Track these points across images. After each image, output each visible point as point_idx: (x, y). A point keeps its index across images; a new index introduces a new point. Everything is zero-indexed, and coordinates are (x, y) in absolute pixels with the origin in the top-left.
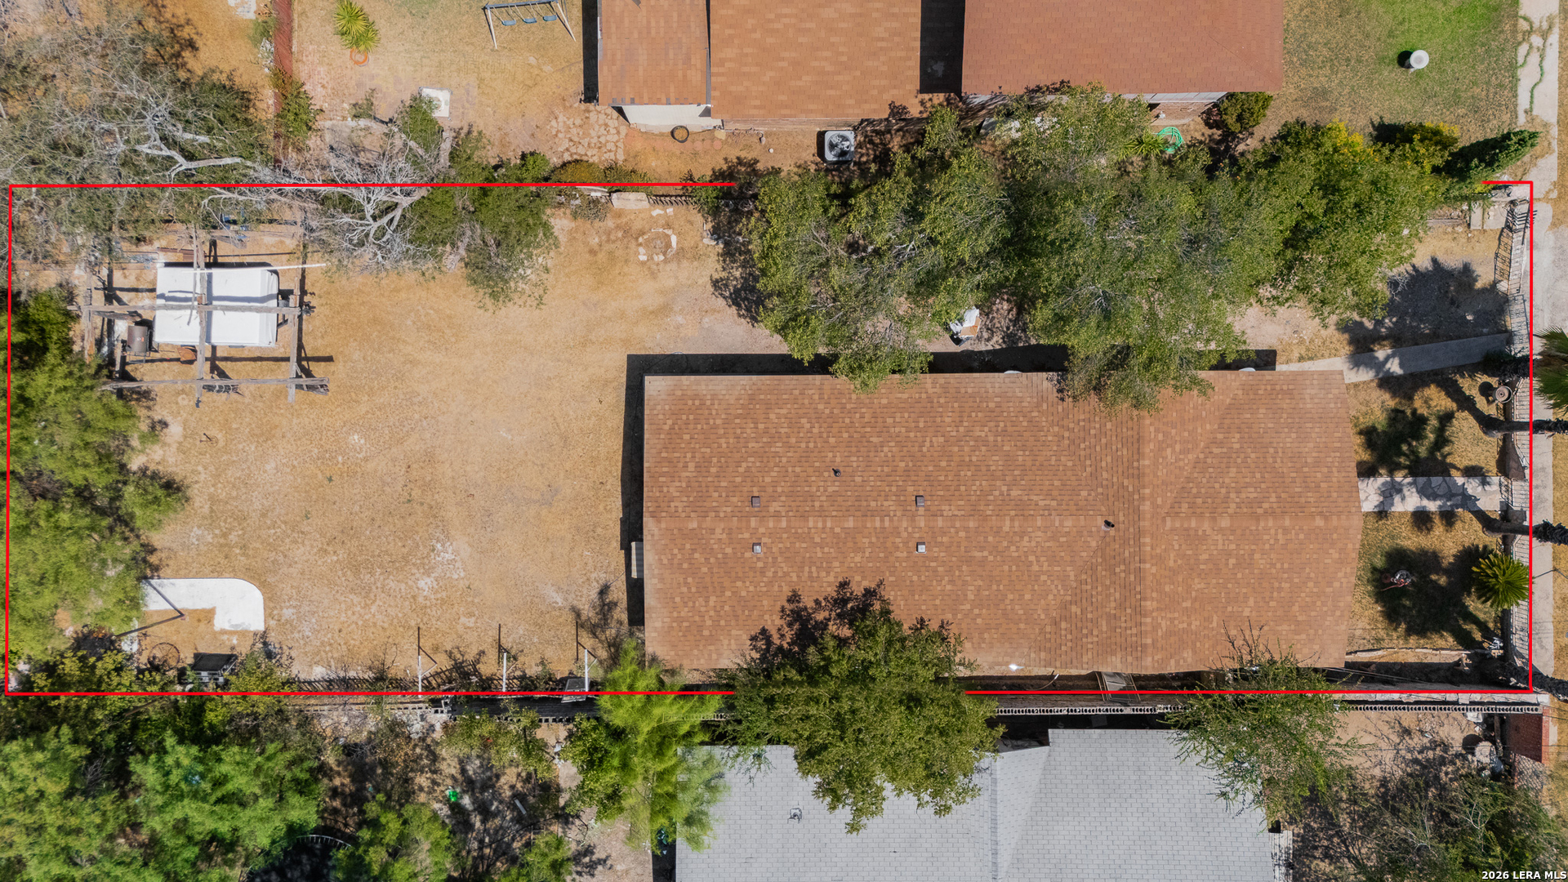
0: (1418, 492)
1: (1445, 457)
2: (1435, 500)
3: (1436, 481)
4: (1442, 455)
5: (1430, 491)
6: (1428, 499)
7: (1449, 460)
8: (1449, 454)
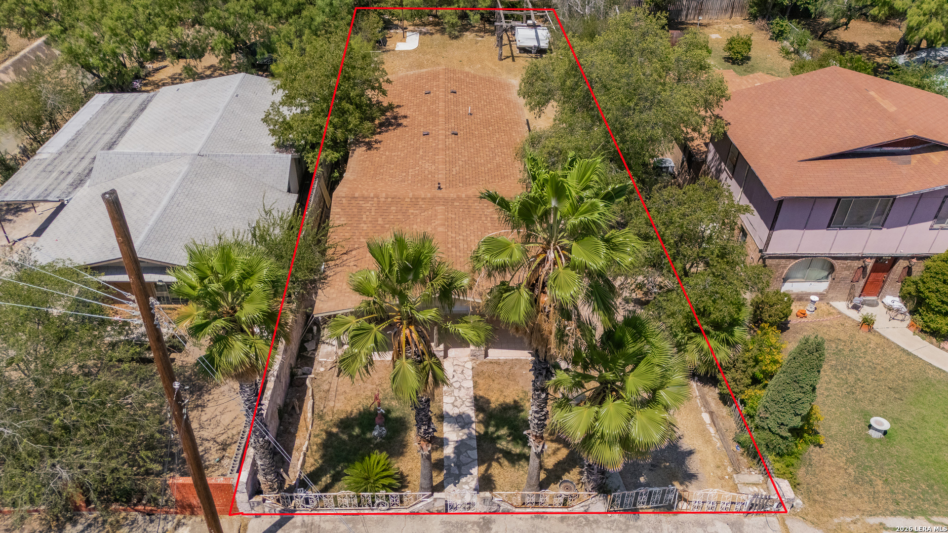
0: (462, 441)
1: (497, 460)
2: (454, 453)
3: (474, 454)
4: (498, 458)
5: (463, 450)
6: (456, 448)
7: (494, 464)
8: (500, 464)
